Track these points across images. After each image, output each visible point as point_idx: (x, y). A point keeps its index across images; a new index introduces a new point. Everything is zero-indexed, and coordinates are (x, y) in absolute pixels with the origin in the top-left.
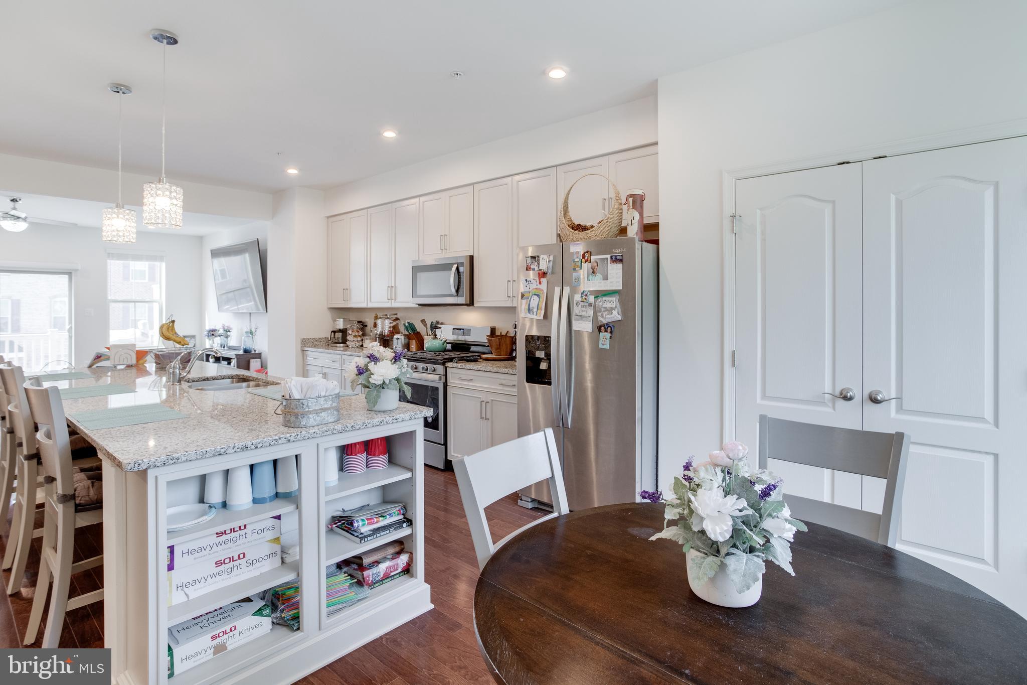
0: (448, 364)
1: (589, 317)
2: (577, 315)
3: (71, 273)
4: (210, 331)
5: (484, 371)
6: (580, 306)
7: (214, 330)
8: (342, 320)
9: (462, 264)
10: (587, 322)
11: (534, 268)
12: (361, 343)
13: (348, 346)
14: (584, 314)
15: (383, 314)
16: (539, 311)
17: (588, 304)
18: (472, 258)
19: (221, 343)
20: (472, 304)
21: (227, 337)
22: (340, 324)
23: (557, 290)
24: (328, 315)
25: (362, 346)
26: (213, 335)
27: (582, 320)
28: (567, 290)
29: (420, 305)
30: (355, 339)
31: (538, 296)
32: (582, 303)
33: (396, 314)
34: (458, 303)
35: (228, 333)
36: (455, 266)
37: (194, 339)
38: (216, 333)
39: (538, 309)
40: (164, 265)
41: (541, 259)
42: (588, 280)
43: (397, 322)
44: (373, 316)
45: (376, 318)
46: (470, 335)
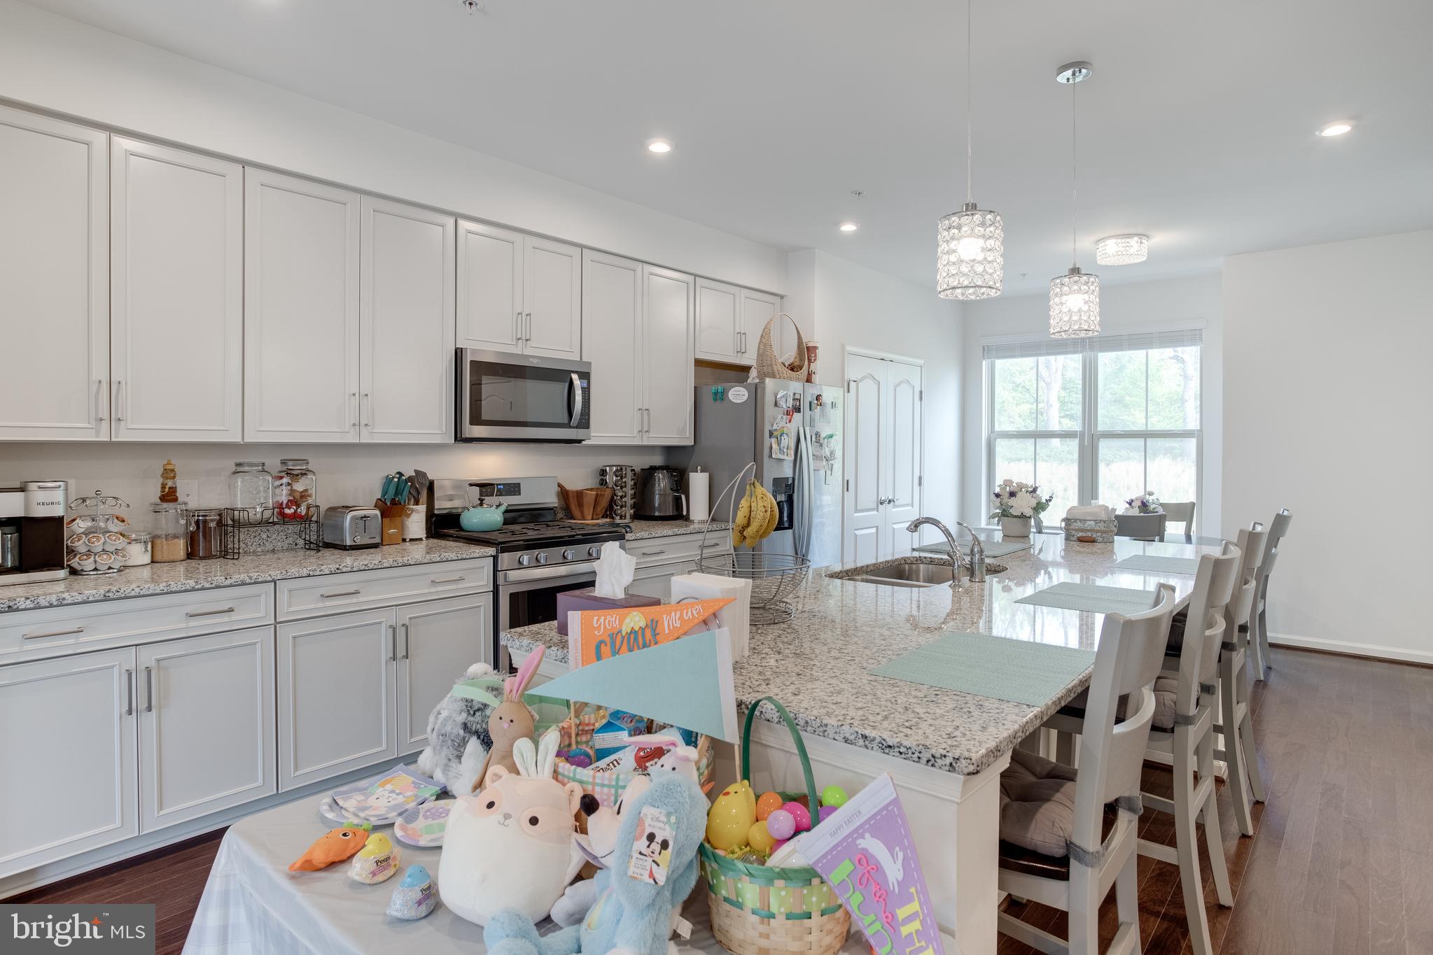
2: (814, 455)
9: (586, 376)
11: (783, 405)
14: (818, 454)
16: (789, 451)
17: (819, 444)
23: (802, 430)
27: (817, 460)
31: (787, 435)
36: (574, 377)
39: (787, 449)
42: (820, 422)
44: (157, 466)
45: (169, 473)
46: (520, 494)
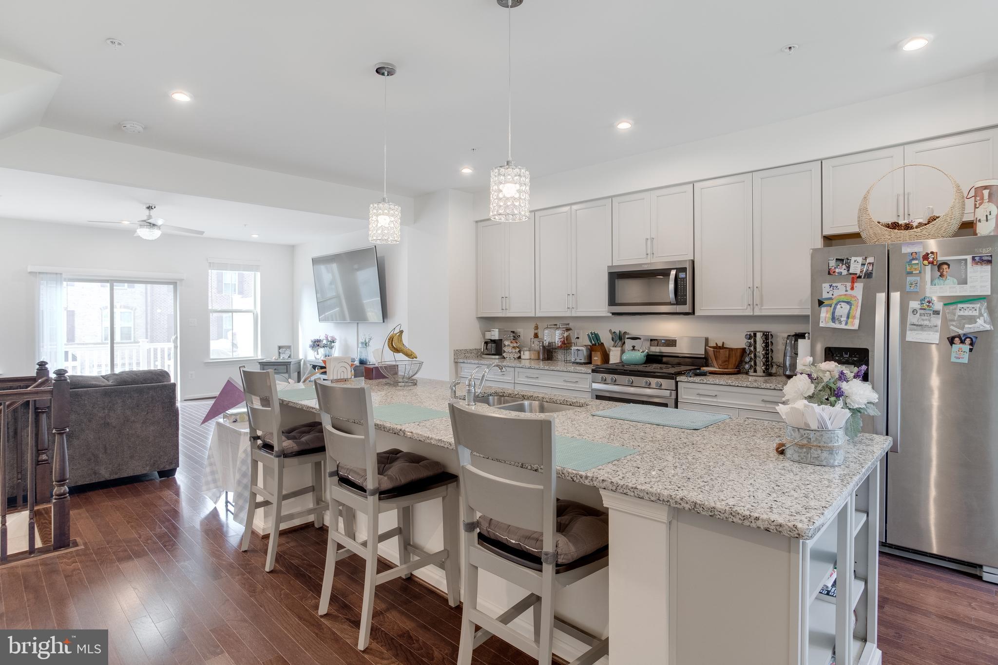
0: (678, 379)
1: (936, 326)
2: (914, 325)
3: (176, 283)
4: (315, 342)
5: (738, 386)
6: (918, 314)
7: (319, 341)
8: (497, 330)
9: (684, 270)
10: (932, 333)
11: (841, 273)
12: (519, 355)
13: (504, 358)
14: (926, 323)
15: (550, 324)
16: (850, 320)
17: (931, 312)
18: (693, 262)
19: (325, 353)
20: (693, 313)
21: (331, 348)
22: (495, 335)
23: (881, 297)
24: (476, 326)
25: (519, 357)
26: (318, 345)
27: (922, 330)
28: (896, 296)
29: (613, 314)
30: (514, 351)
31: (848, 303)
32: (923, 311)
33: (568, 324)
34: (678, 312)
35: (333, 344)
36: (673, 273)
37: (289, 350)
38: (321, 344)
39: (848, 317)
40: (258, 274)
41: (852, 261)
42: (932, 284)
43: (569, 332)
44: (533, 325)
45: (537, 328)
46: (676, 346)
